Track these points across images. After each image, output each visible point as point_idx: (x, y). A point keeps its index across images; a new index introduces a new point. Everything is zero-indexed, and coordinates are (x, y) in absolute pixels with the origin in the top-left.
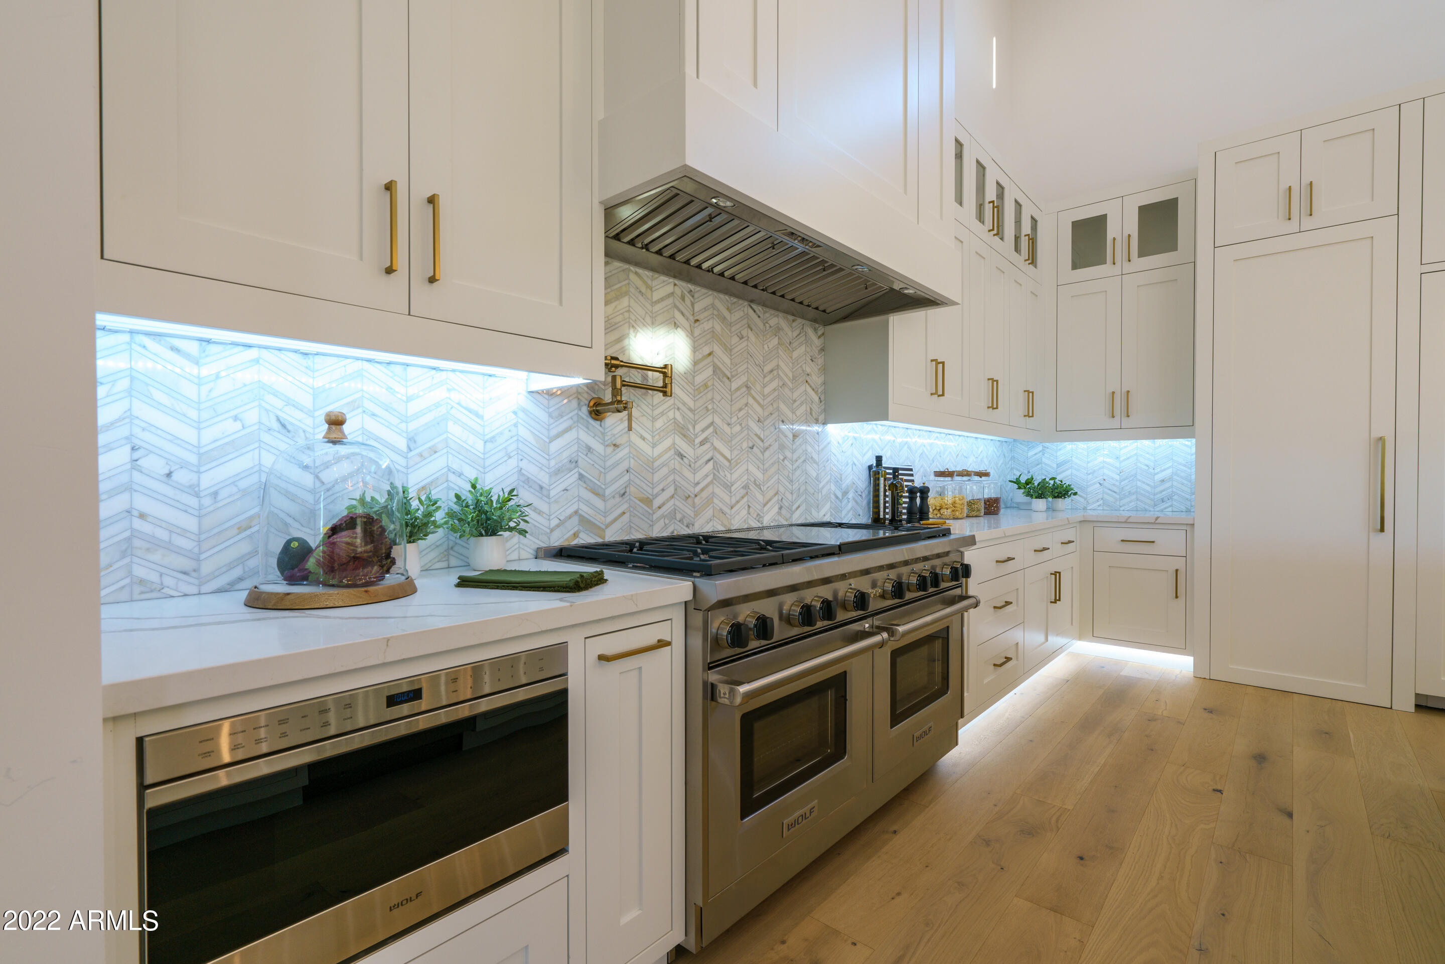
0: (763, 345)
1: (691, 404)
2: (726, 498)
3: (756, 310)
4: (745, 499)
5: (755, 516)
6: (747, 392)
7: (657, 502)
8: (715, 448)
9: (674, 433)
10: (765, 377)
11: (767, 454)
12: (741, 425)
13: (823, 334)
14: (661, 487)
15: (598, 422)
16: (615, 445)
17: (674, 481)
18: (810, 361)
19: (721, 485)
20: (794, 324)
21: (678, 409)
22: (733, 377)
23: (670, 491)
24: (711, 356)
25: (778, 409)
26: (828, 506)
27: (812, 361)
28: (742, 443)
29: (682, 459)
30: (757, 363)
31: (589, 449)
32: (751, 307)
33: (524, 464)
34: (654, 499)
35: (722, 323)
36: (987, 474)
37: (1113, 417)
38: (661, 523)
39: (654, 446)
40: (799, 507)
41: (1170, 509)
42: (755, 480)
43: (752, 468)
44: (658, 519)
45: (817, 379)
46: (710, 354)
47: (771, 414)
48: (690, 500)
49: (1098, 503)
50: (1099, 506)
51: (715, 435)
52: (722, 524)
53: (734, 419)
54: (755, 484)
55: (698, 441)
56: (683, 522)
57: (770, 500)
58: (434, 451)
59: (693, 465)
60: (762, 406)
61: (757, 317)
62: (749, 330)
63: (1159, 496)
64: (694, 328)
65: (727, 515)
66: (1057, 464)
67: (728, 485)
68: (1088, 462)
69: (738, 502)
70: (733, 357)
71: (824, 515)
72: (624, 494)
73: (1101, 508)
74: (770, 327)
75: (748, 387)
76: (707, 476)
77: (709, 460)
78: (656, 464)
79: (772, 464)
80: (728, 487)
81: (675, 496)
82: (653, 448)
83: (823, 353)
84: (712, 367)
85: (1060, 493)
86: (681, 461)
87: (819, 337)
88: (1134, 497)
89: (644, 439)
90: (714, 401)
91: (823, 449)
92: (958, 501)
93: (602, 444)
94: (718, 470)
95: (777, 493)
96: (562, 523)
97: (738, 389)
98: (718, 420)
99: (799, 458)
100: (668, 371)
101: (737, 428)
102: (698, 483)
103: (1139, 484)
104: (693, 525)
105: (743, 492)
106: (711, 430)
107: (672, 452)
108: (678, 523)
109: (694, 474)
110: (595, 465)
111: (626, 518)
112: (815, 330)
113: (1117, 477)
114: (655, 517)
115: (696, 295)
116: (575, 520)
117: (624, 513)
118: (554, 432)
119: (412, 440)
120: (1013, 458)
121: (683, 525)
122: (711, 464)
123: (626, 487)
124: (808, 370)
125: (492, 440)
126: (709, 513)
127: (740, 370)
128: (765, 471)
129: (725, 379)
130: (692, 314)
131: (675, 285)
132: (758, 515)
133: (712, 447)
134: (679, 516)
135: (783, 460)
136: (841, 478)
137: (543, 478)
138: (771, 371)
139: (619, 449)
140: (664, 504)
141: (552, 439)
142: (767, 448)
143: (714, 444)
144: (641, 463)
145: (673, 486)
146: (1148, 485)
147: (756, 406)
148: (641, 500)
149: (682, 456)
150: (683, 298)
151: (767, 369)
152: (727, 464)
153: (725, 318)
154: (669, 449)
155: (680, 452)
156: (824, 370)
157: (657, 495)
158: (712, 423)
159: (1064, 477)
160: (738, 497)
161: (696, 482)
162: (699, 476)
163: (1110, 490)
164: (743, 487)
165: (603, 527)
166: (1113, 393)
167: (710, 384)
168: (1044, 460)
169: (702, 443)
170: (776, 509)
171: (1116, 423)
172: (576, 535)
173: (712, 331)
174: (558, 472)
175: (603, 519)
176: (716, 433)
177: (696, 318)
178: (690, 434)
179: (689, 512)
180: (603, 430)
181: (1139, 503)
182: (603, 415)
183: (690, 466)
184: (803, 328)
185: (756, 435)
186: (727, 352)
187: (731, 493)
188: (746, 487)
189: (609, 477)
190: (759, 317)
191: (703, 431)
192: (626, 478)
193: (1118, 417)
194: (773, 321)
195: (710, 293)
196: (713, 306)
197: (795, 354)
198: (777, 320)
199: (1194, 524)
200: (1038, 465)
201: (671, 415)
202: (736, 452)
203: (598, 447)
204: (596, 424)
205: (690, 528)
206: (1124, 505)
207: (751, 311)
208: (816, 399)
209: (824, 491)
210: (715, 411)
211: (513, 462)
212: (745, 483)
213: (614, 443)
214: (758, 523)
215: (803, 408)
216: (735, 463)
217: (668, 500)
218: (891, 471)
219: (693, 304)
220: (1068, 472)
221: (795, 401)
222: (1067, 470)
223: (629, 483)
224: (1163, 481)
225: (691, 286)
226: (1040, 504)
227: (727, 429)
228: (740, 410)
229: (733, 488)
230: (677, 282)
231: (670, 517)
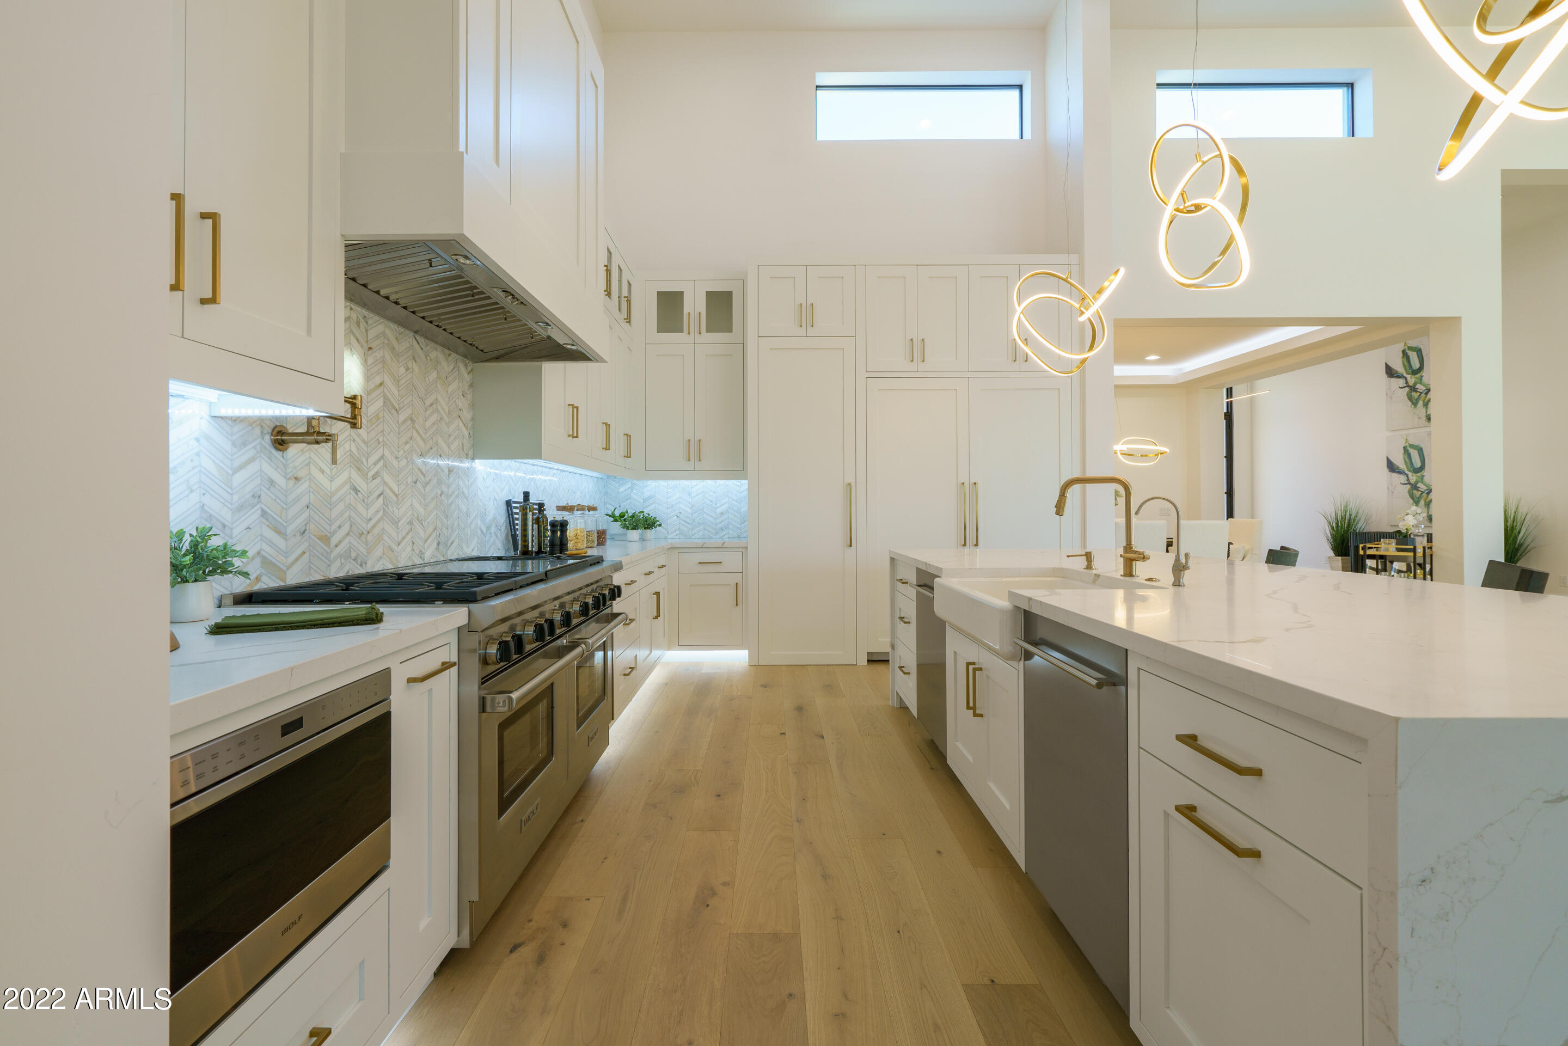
0: (425, 378)
1: (365, 436)
2: (394, 535)
3: (420, 342)
4: (410, 536)
5: (418, 552)
6: (412, 425)
7: (334, 541)
8: (385, 483)
9: (350, 466)
10: (426, 410)
11: (428, 488)
12: (406, 459)
13: (472, 370)
14: (337, 524)
15: (281, 453)
16: (296, 478)
17: (350, 517)
18: (462, 398)
19: (390, 521)
20: (450, 358)
21: (354, 440)
22: (400, 409)
23: (346, 528)
24: (382, 387)
25: (437, 444)
26: (475, 540)
27: (464, 396)
28: (407, 477)
29: (357, 494)
30: (420, 395)
31: (272, 482)
32: (416, 339)
33: (206, 499)
34: (331, 537)
35: (392, 353)
36: (594, 509)
37: (689, 460)
38: (338, 563)
39: (332, 479)
40: (453, 542)
41: (727, 536)
42: (418, 517)
43: (416, 504)
44: (335, 559)
45: (467, 415)
46: (381, 384)
47: (431, 448)
48: (363, 537)
49: (676, 533)
50: (676, 535)
51: (385, 468)
52: (391, 562)
53: (401, 452)
54: (418, 520)
55: (371, 474)
56: (357, 561)
57: (430, 536)
59: (366, 501)
60: (423, 440)
61: (420, 349)
62: (414, 361)
63: (719, 526)
64: (368, 355)
65: (395, 552)
66: (644, 499)
67: (396, 521)
68: (668, 498)
69: (404, 538)
70: (400, 388)
71: (473, 550)
72: (304, 532)
73: (678, 537)
74: (431, 360)
75: (412, 420)
76: (378, 511)
77: (380, 495)
78: (334, 499)
79: (432, 499)
80: (395, 522)
81: (351, 533)
82: (331, 481)
83: (472, 389)
84: (382, 398)
85: (649, 525)
86: (356, 496)
87: (469, 373)
88: (702, 527)
89: (323, 472)
90: (385, 433)
91: (471, 485)
92: (579, 534)
93: (284, 477)
94: (388, 505)
95: (435, 529)
97: (405, 421)
98: (387, 454)
99: (453, 493)
100: (358, 402)
101: (404, 462)
102: (370, 519)
103: (705, 515)
104: (366, 564)
105: (408, 527)
106: (381, 463)
107: (348, 486)
108: (353, 562)
109: (367, 509)
110: (278, 500)
111: (306, 556)
112: (466, 365)
113: (690, 511)
114: (333, 556)
115: (370, 322)
116: (258, 561)
117: (304, 553)
118: (237, 463)
120: (606, 493)
121: (357, 563)
122: (382, 498)
123: (306, 525)
124: (461, 406)
126: (379, 550)
127: (406, 402)
128: (426, 507)
129: (393, 411)
130: (366, 340)
131: (351, 309)
132: (421, 551)
133: (382, 482)
134: (353, 555)
135: (441, 495)
136: (485, 513)
137: (226, 515)
138: (431, 405)
139: (300, 482)
140: (340, 542)
141: (236, 471)
142: (428, 483)
143: (385, 478)
144: (320, 497)
145: (348, 523)
146: (712, 517)
147: (419, 439)
148: (320, 538)
149: (357, 491)
150: (358, 323)
151: (428, 403)
152: (395, 498)
153: (394, 348)
154: (345, 483)
155: (355, 487)
156: (473, 406)
157: (334, 532)
158: (382, 457)
159: (650, 511)
160: (404, 533)
161: (369, 517)
162: (372, 510)
163: (685, 521)
164: (408, 523)
165: (285, 568)
166: (689, 440)
167: (381, 415)
168: (632, 495)
169: (374, 477)
171: (690, 465)
172: (258, 579)
173: (383, 360)
174: (241, 508)
175: (284, 559)
176: (386, 467)
177: (369, 346)
178: (364, 468)
179: (361, 549)
180: (285, 462)
181: (705, 532)
182: (285, 446)
183: (363, 501)
184: (456, 363)
185: (419, 469)
186: (395, 382)
187: (398, 528)
188: (411, 523)
189: (291, 513)
190: (422, 349)
191: (375, 464)
192: (306, 514)
193: (692, 461)
194: (434, 354)
195: (382, 320)
196: (383, 334)
197: (450, 389)
198: (437, 353)
199: (747, 547)
200: (628, 500)
202: (403, 487)
203: (280, 481)
204: (278, 454)
205: (364, 567)
206: (695, 534)
207: (415, 343)
208: (467, 434)
209: (473, 527)
210: (385, 444)
211: (195, 497)
212: (409, 519)
213: (295, 476)
214: (420, 559)
215: (456, 443)
216: (401, 498)
217: (344, 538)
218: (537, 507)
219: (367, 331)
220: (652, 507)
221: (450, 436)
222: (651, 504)
223: (310, 520)
224: (722, 513)
225: (365, 312)
226: (634, 535)
227: (395, 462)
228: (406, 443)
229: (400, 524)
230: (352, 306)
231: (346, 556)
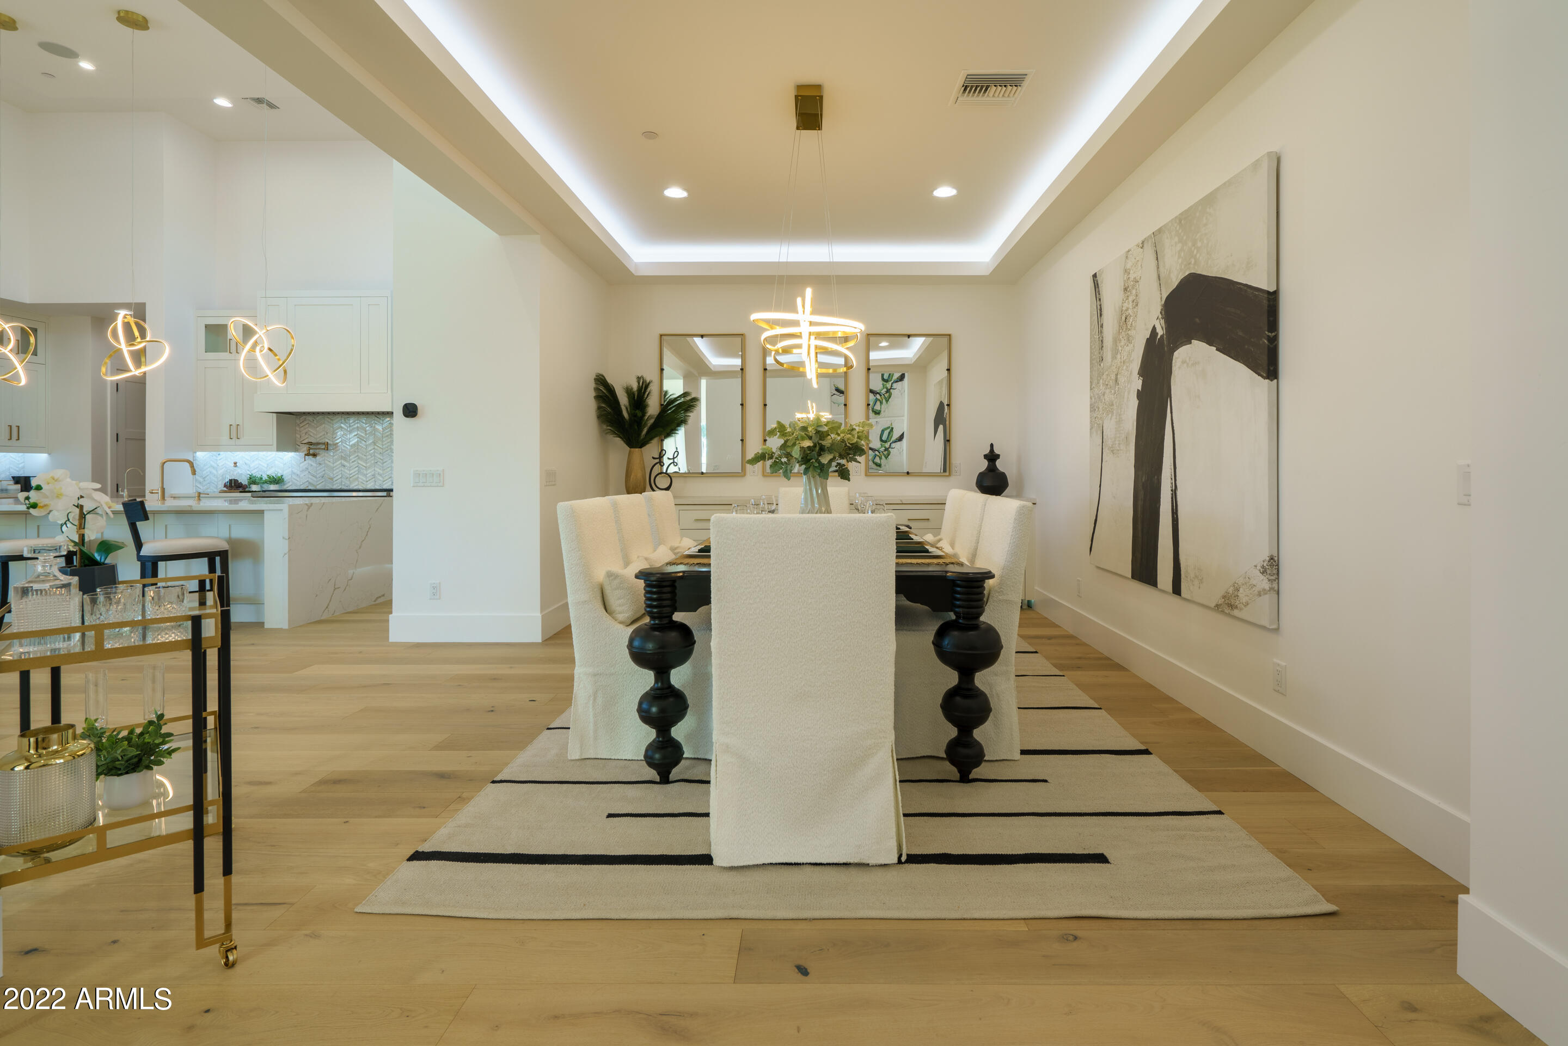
2: (364, 479)
4: (373, 479)
7: (335, 479)
8: (359, 463)
14: (336, 475)
23: (340, 476)
31: (312, 465)
33: (293, 470)
38: (337, 485)
39: (333, 464)
44: (335, 484)
48: (348, 479)
52: (362, 486)
53: (368, 454)
55: (351, 461)
58: (272, 467)
59: (349, 469)
60: (382, 449)
62: (375, 424)
69: (369, 480)
70: (367, 434)
72: (323, 477)
75: (375, 443)
76: (355, 472)
80: (365, 475)
81: (343, 478)
84: (357, 439)
89: (329, 462)
90: (359, 449)
94: (360, 470)
96: (303, 484)
97: (370, 444)
98: (359, 454)
101: (370, 456)
102: (351, 474)
107: (340, 465)
109: (350, 471)
111: (323, 483)
114: (334, 483)
115: (351, 418)
116: (307, 483)
119: (268, 465)
122: (357, 468)
125: (285, 464)
126: (356, 483)
127: (370, 438)
128: (383, 470)
129: (363, 442)
130: (349, 424)
131: (341, 417)
134: (343, 484)
137: (299, 473)
141: (301, 463)
148: (329, 478)
149: (344, 466)
158: (358, 456)
169: (353, 462)
170: (390, 483)
172: (307, 487)
173: (357, 427)
188: (374, 476)
189: (317, 473)
191: (352, 458)
192: (324, 472)
196: (357, 419)
201: (339, 454)
203: (314, 464)
210: (357, 452)
211: (290, 469)
217: (339, 479)
223: (324, 474)
227: (365, 457)
228: (371, 450)
229: (368, 476)
231: (341, 483)
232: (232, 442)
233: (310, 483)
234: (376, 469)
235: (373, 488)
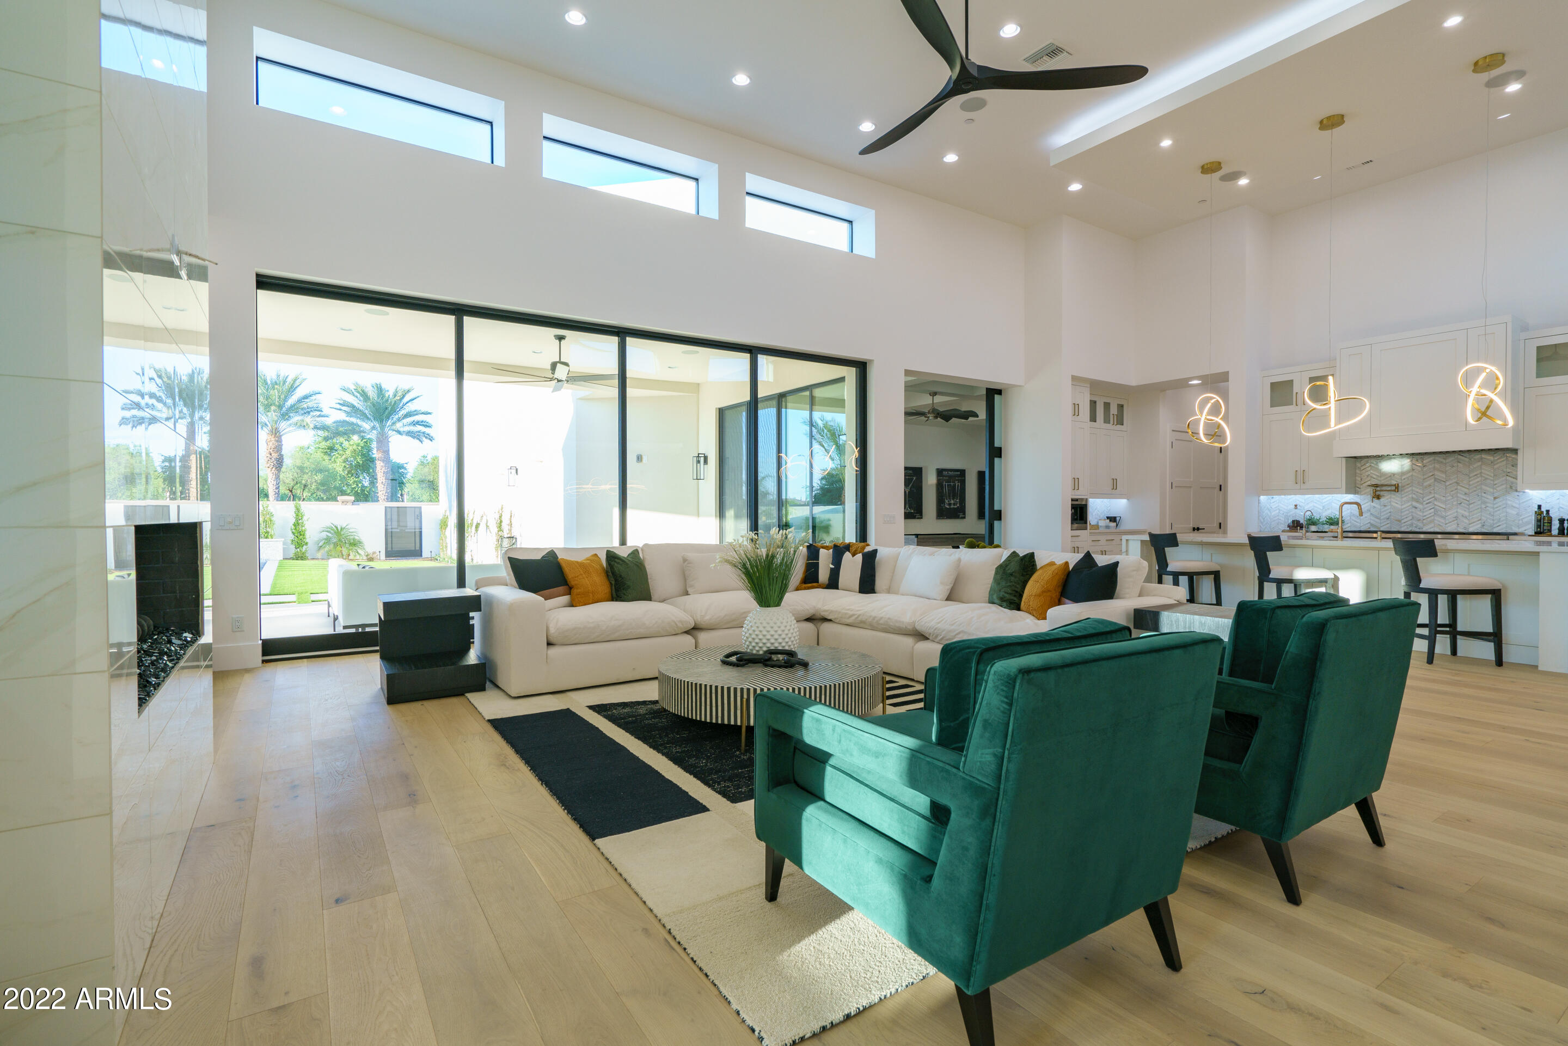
1: (1422, 492)
2: (1443, 521)
4: (1456, 521)
7: (1402, 522)
8: (1435, 505)
11: (1471, 506)
14: (1405, 517)
23: (1411, 518)
31: (1375, 507)
38: (1406, 527)
39: (1401, 505)
44: (1404, 526)
48: (1420, 521)
52: (1439, 529)
53: (1448, 495)
55: (1424, 503)
60: (1469, 489)
61: (1463, 457)
76: (1430, 513)
78: (1404, 510)
79: (1477, 509)
80: (1444, 517)
81: (1413, 519)
84: (1433, 479)
89: (1397, 503)
90: (1434, 490)
94: (1437, 512)
95: (1482, 520)
96: (1362, 525)
97: (1449, 485)
98: (1437, 496)
101: (1451, 497)
102: (1425, 516)
107: (1411, 506)
109: (1423, 513)
110: (1377, 511)
114: (1402, 525)
116: (1369, 524)
117: (1389, 523)
119: (1324, 506)
122: (1433, 510)
124: (1509, 471)
126: (1432, 525)
127: (1450, 478)
128: (1470, 512)
129: (1441, 482)
130: (1420, 465)
134: (1414, 526)
139: (1388, 507)
142: (1472, 504)
144: (1397, 510)
147: (1463, 489)
148: (1396, 520)
149: (1416, 508)
150: (1415, 461)
152: (1444, 510)
153: (1439, 463)
158: (1433, 497)
160: (1451, 521)
165: (1381, 527)
167: (1431, 485)
169: (1427, 504)
172: (1369, 528)
173: (1434, 468)
178: (1420, 501)
179: (1422, 524)
180: (1379, 502)
185: (1464, 499)
186: (1442, 473)
188: (1456, 518)
189: (1382, 514)
190: (1466, 457)
191: (1428, 500)
192: (1390, 514)
196: (1434, 460)
198: (1480, 456)
201: (1410, 496)
202: (1449, 506)
203: (1379, 506)
204: (1377, 500)
207: (1457, 457)
210: (1434, 493)
215: (1504, 487)
216: (1448, 509)
217: (1409, 521)
219: (1420, 462)
223: (1390, 515)
225: (1419, 457)
227: (1444, 499)
228: (1452, 491)
229: (1447, 518)
231: (1412, 525)
232: (1297, 486)
233: (1372, 525)
234: (1459, 510)
235: (1455, 531)
